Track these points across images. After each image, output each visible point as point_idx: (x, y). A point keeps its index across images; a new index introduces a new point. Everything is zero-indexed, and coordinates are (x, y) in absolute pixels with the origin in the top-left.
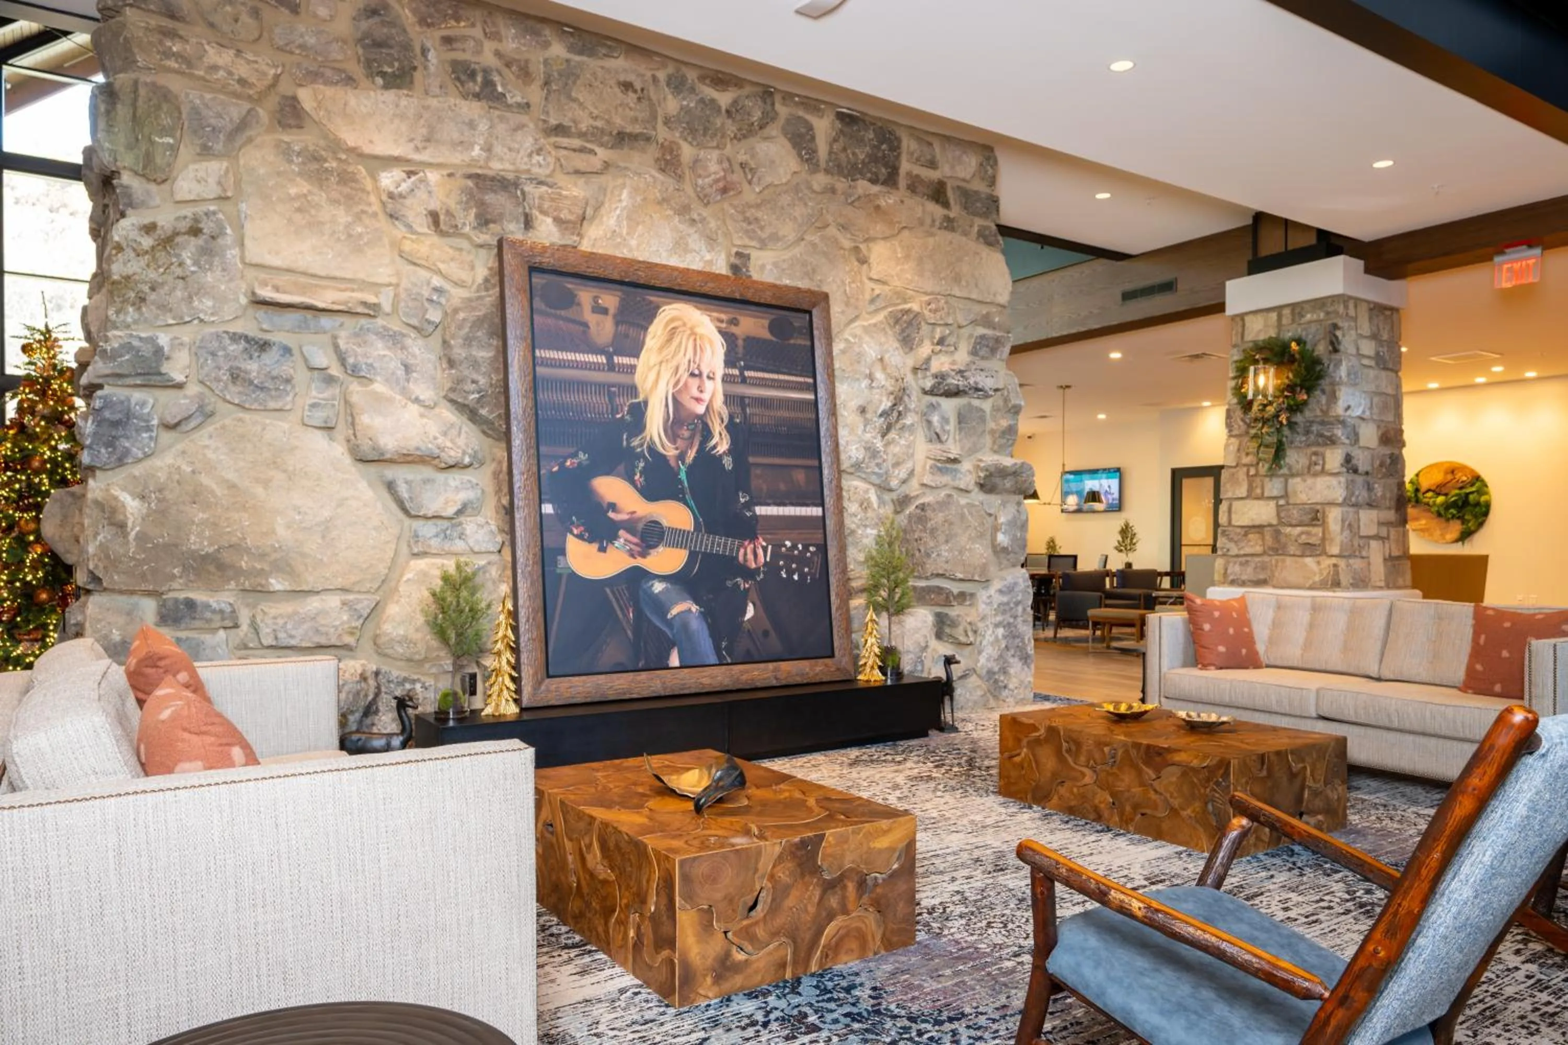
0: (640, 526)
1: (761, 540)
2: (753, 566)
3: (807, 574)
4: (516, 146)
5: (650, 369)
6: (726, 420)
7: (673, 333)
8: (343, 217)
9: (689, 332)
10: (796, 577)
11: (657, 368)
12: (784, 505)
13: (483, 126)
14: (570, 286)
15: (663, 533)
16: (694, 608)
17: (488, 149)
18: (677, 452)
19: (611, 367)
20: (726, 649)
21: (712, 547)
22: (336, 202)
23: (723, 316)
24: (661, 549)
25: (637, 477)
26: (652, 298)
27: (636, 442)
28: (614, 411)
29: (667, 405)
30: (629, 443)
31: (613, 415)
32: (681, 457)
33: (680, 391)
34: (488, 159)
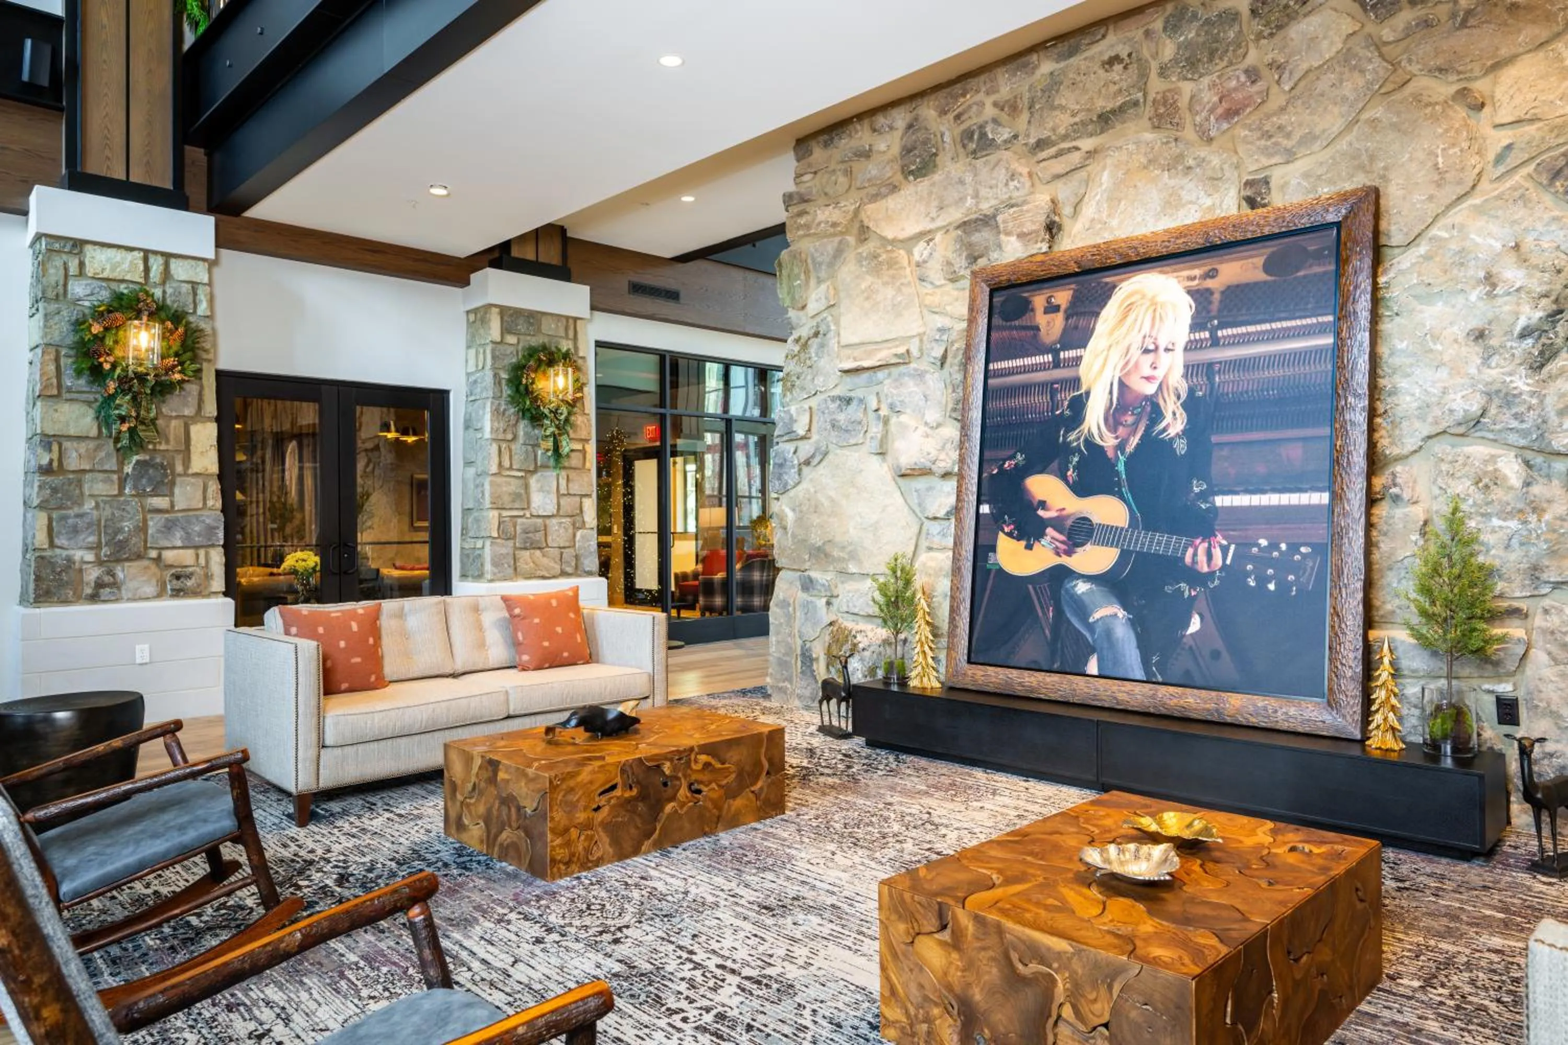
0: (1069, 523)
1: (1219, 537)
2: (1205, 569)
3: (1292, 584)
4: (994, 182)
5: (1097, 356)
6: (1184, 396)
7: (1129, 308)
8: (890, 292)
9: (1148, 303)
10: (1272, 587)
11: (1105, 353)
12: (1263, 492)
13: (969, 178)
14: (1025, 295)
15: (1093, 530)
16: (1121, 613)
17: (976, 196)
18: (1116, 442)
19: (1057, 364)
20: (1157, 664)
21: (1150, 546)
22: (885, 284)
23: (1197, 272)
24: (1088, 547)
25: (1069, 473)
26: (1108, 280)
27: (1072, 437)
28: (1055, 406)
29: (1111, 393)
30: (1065, 437)
31: (1053, 411)
32: (1121, 447)
33: (1128, 374)
34: (977, 203)
